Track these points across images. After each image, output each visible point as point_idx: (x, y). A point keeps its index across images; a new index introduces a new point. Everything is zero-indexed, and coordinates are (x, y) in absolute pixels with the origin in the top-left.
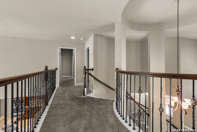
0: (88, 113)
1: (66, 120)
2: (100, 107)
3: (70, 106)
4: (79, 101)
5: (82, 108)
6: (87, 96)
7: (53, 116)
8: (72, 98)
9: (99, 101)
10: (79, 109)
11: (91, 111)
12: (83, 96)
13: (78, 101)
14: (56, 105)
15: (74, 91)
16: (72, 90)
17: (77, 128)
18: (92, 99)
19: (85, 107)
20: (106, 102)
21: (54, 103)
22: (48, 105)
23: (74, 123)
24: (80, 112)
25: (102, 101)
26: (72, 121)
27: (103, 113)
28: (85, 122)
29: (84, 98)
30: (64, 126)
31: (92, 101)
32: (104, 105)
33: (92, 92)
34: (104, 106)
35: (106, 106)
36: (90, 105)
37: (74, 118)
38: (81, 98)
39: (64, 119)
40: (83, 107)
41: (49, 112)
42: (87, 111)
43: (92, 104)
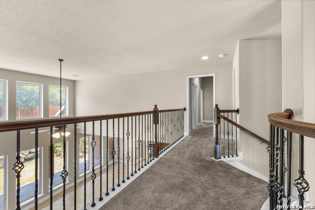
0: (199, 191)
1: (162, 185)
2: (231, 188)
3: (181, 168)
4: (201, 165)
5: (197, 177)
6: (220, 160)
7: (153, 173)
8: (194, 156)
9: (238, 177)
10: (191, 177)
11: (208, 188)
12: (213, 158)
13: (198, 164)
14: (166, 160)
15: (205, 146)
16: (203, 144)
17: (166, 204)
18: (228, 168)
19: (202, 178)
20: (256, 184)
21: (166, 157)
22: (157, 157)
23: (168, 195)
24: (187, 182)
25: (245, 179)
26: (166, 191)
27: (229, 203)
28: (184, 202)
29: (213, 162)
30: (153, 192)
31: (225, 171)
32: (244, 187)
33: (237, 156)
34: (242, 191)
35: (247, 193)
36: (213, 178)
37: (172, 188)
38: (208, 161)
39: (161, 183)
40: (199, 176)
41: (153, 166)
42: (200, 186)
43: (220, 177)
